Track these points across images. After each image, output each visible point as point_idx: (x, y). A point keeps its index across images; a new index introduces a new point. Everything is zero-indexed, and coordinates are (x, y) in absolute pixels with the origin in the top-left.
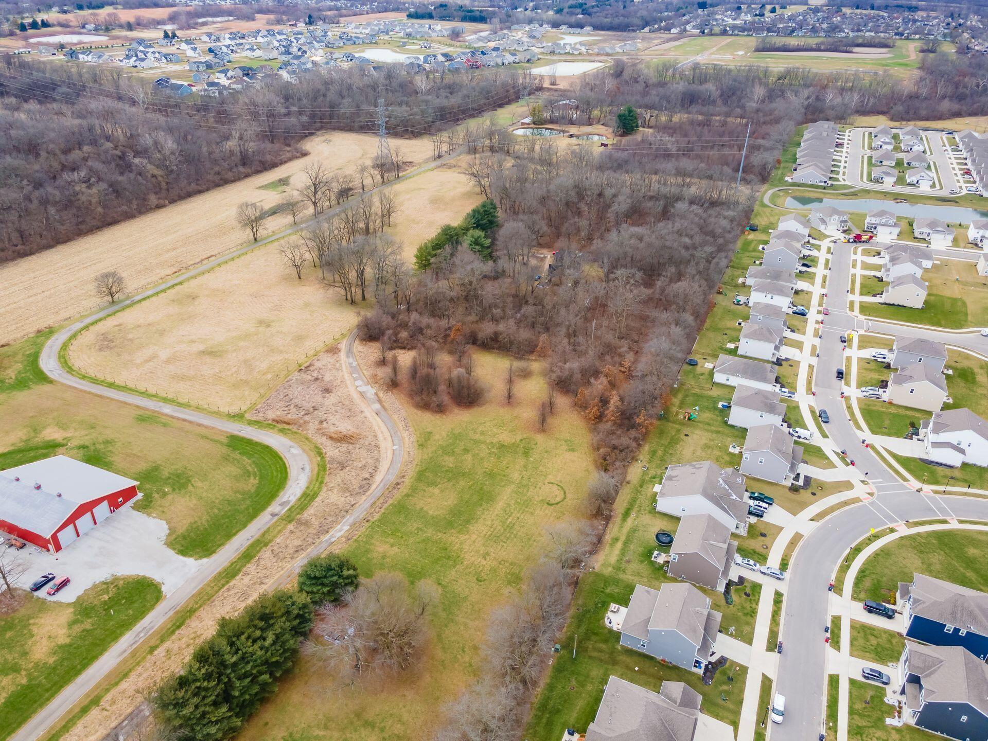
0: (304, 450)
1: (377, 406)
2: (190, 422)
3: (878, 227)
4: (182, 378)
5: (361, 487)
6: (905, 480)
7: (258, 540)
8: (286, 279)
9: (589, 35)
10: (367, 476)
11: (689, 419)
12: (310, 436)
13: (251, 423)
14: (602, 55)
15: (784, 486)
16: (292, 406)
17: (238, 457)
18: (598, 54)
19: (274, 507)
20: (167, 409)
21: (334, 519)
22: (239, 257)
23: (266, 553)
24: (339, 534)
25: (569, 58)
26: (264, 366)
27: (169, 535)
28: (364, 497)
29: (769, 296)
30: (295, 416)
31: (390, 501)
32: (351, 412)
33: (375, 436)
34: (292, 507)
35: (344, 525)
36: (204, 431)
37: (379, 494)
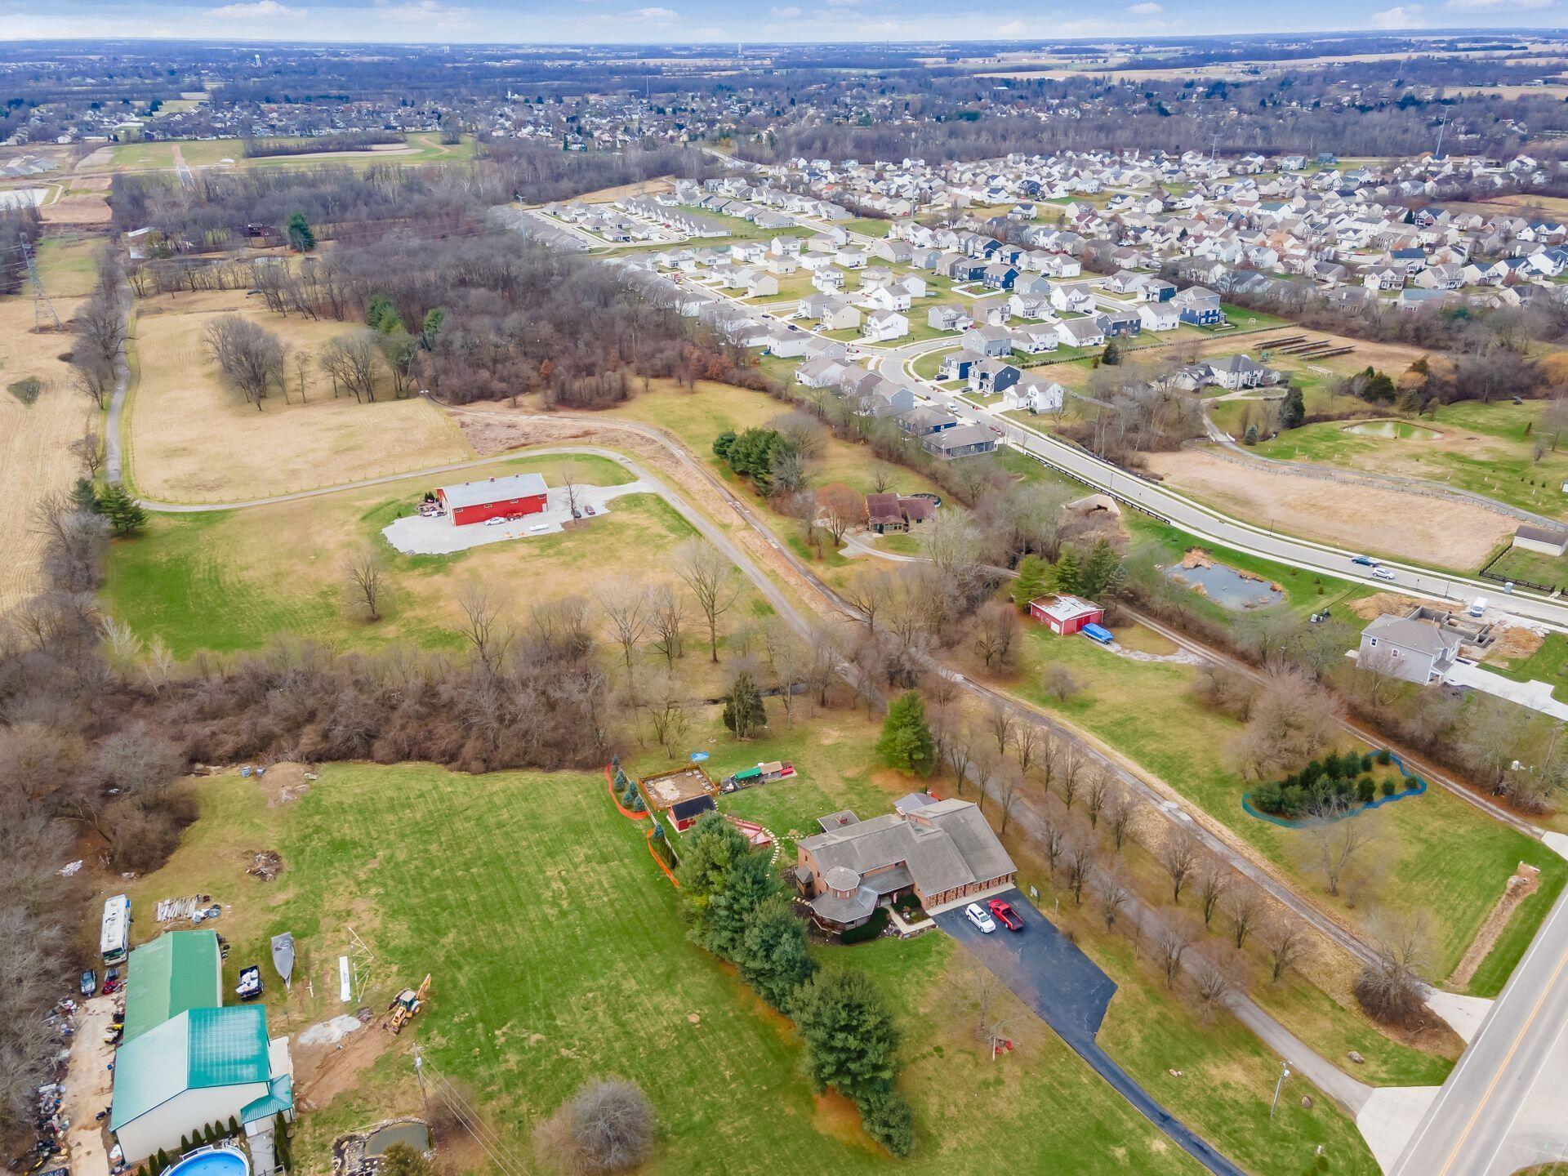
1: (567, 420)
3: (678, 264)
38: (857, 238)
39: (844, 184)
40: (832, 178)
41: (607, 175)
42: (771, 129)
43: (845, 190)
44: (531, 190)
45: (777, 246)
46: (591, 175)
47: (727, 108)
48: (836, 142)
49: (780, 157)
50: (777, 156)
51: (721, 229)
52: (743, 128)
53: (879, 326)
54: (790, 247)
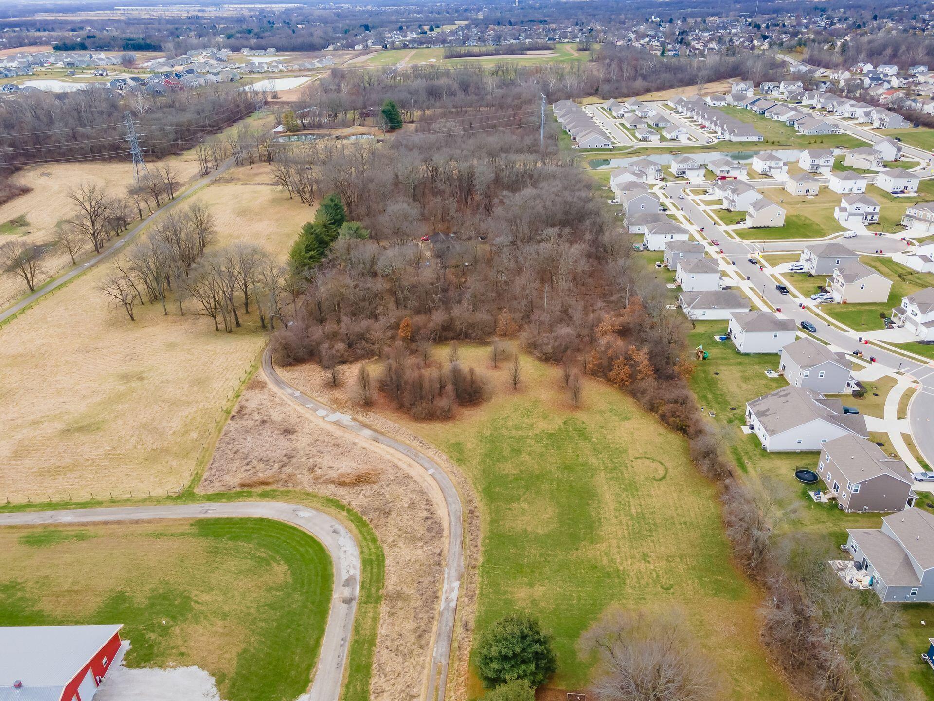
0: (317, 509)
1: (367, 432)
2: (119, 523)
3: (688, 172)
4: (56, 472)
5: (429, 530)
6: (926, 363)
7: (356, 641)
8: (113, 323)
9: (274, 55)
10: (425, 514)
11: (704, 358)
12: (310, 490)
13: (210, 498)
14: (304, 70)
15: (847, 395)
16: (255, 462)
17: (230, 544)
18: (300, 70)
19: (339, 593)
20: (66, 517)
21: (430, 579)
22: (23, 311)
23: (382, 655)
24: (454, 595)
25: (271, 75)
26: (176, 424)
27: (219, 683)
28: (445, 541)
29: (669, 236)
30: (269, 473)
31: (481, 535)
32: (341, 449)
33: (396, 466)
34: (363, 583)
35: (449, 583)
36: (151, 528)
37: (459, 531)
38: (911, 152)
39: (908, 89)
40: (895, 82)
41: (679, 76)
42: (848, 39)
43: (908, 95)
44: (605, 87)
45: (805, 160)
46: (666, 76)
47: (815, 23)
48: (908, 49)
49: (848, 60)
50: (845, 61)
51: (753, 135)
52: (821, 38)
53: (921, 318)
54: (821, 161)
